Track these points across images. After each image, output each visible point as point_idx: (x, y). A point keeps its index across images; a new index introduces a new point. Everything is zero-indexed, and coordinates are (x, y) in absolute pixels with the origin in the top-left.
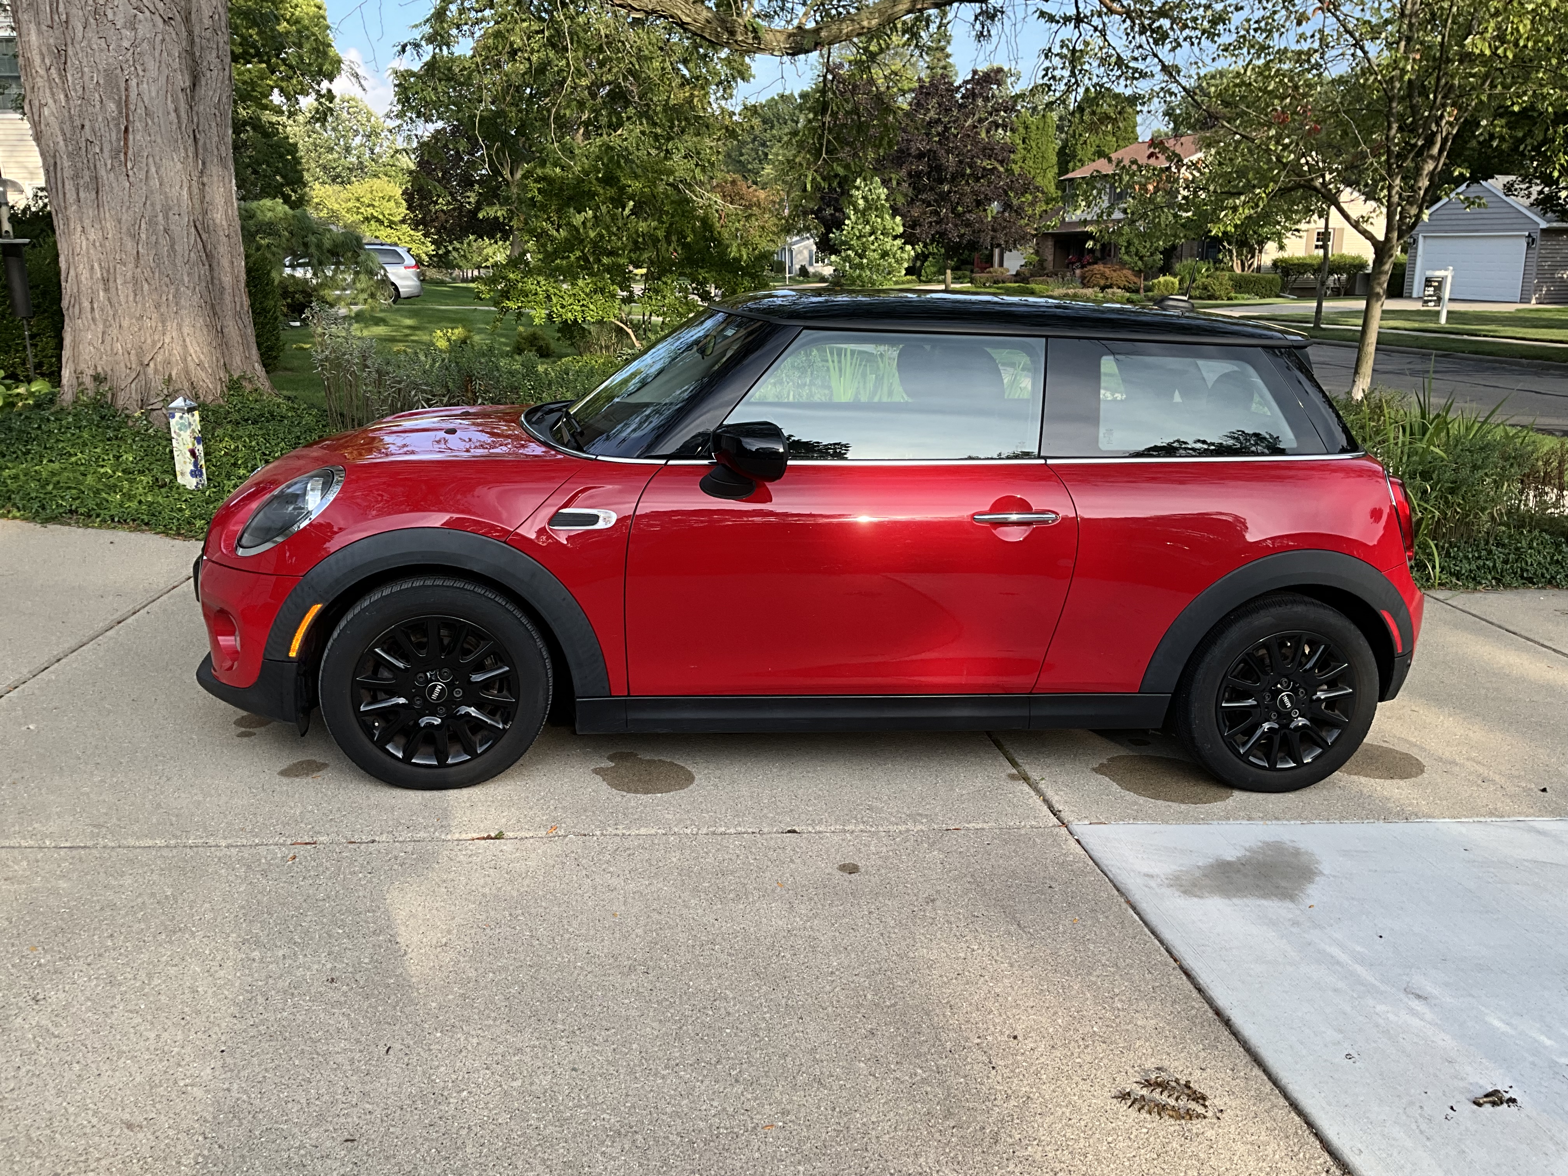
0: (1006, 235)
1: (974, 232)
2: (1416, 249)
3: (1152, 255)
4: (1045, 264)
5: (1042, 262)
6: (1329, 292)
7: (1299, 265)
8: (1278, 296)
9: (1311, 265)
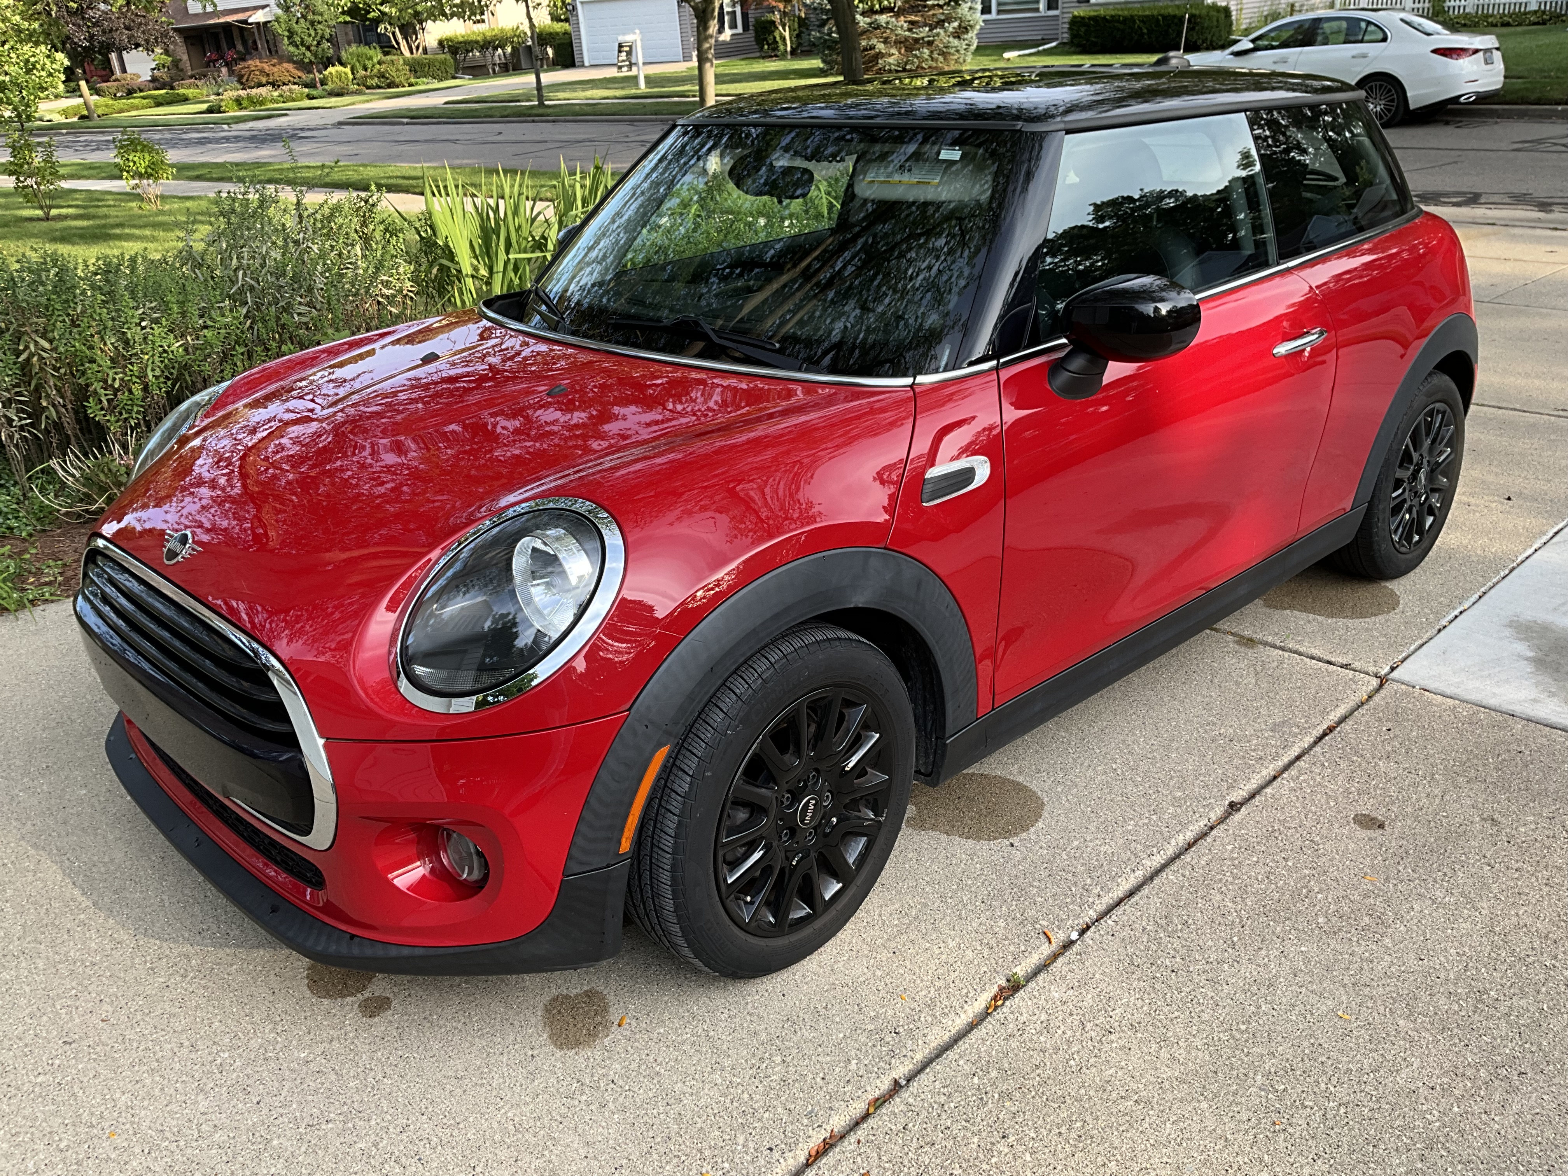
0: (143, 32)
1: (104, 32)
2: (577, 16)
3: (319, 44)
4: (181, 65)
5: (176, 63)
6: (497, 69)
7: (466, 43)
8: (454, 78)
9: (477, 42)
